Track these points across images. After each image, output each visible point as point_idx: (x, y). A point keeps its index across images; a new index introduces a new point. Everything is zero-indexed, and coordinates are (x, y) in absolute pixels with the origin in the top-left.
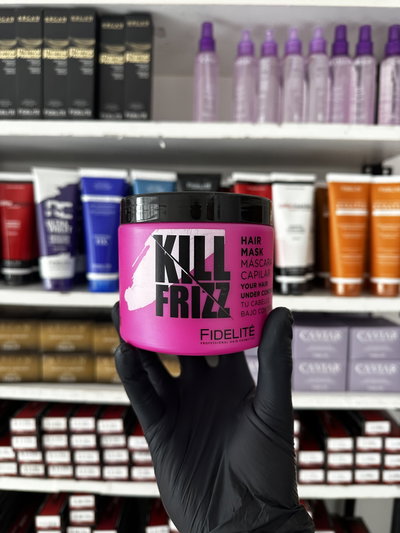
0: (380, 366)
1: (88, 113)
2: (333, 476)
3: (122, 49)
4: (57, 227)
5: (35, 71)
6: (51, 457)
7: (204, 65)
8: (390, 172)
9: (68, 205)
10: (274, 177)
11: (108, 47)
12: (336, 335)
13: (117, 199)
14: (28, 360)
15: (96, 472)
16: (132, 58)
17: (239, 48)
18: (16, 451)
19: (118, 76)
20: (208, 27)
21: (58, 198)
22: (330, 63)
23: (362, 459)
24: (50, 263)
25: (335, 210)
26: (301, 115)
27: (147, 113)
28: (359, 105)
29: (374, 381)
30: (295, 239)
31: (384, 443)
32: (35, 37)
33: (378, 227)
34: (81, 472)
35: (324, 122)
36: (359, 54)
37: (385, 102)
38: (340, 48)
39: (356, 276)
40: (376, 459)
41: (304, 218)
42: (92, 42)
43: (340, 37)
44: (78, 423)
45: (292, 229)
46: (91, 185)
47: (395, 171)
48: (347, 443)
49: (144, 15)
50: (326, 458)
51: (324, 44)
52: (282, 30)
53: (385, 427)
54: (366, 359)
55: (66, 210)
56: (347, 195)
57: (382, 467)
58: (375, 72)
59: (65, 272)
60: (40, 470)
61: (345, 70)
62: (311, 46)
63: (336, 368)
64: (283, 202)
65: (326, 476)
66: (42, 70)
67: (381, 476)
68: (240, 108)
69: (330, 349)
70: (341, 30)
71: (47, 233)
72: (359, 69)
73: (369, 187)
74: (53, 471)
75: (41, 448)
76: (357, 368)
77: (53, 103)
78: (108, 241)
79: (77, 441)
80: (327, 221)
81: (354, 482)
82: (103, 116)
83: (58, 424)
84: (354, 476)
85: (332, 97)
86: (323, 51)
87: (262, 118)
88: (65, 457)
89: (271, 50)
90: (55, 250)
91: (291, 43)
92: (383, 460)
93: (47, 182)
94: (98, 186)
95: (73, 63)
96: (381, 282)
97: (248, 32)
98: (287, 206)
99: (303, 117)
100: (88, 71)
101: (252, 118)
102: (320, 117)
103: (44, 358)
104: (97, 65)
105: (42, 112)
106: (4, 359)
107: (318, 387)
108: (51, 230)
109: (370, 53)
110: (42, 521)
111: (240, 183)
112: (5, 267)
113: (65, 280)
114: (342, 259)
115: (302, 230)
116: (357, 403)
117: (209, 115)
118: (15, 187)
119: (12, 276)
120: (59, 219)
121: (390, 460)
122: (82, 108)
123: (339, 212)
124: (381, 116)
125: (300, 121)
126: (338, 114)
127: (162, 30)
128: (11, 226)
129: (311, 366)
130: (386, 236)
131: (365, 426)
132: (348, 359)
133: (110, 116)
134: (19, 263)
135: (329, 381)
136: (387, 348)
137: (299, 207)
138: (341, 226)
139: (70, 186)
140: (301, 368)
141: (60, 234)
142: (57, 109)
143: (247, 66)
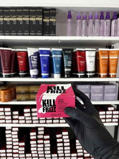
0: (111, 94)
1: (41, 34)
3: (49, 18)
4: (34, 62)
5: (28, 23)
6: (34, 118)
7: (69, 22)
8: (113, 48)
9: (36, 57)
10: (86, 49)
11: (45, 17)
12: (101, 87)
13: (48, 55)
14: (27, 95)
15: (44, 121)
16: (52, 20)
17: (77, 17)
18: (25, 117)
19: (48, 25)
20: (70, 12)
21: (34, 55)
22: (100, 21)
23: (107, 116)
24: (32, 71)
25: (101, 57)
26: (92, 34)
27: (55, 34)
28: (106, 31)
29: (110, 98)
30: (91, 64)
31: (112, 113)
32: (27, 15)
33: (111, 61)
34: (41, 122)
35: (98, 36)
36: (106, 19)
37: (112, 30)
38: (102, 17)
39: (106, 73)
40: (111, 116)
41: (93, 59)
42: (42, 16)
43: (102, 14)
45: (90, 62)
46: (42, 52)
47: (114, 47)
48: (104, 113)
49: (54, 9)
51: (98, 16)
52: (88, 13)
53: (113, 109)
54: (108, 93)
55: (36, 58)
56: (103, 53)
58: (110, 23)
59: (36, 74)
60: (31, 122)
61: (103, 22)
62: (95, 17)
63: (101, 95)
64: (88, 55)
66: (29, 23)
67: (112, 120)
68: (78, 32)
69: (100, 90)
70: (102, 13)
71: (32, 64)
72: (107, 22)
73: (109, 51)
74: (34, 122)
75: (31, 116)
76: (106, 95)
77: (32, 31)
78: (46, 66)
80: (99, 60)
81: (106, 122)
82: (44, 35)
83: (35, 110)
84: (105, 120)
85: (100, 29)
86: (98, 18)
87: (83, 35)
88: (37, 118)
89: (85, 18)
90: (34, 68)
91: (90, 16)
92: (112, 116)
93: (31, 51)
94: (43, 52)
95: (37, 21)
96: (111, 74)
97: (79, 13)
98: (89, 56)
100: (41, 23)
101: (81, 35)
102: (97, 34)
103: (31, 94)
104: (43, 22)
105: (30, 34)
106: (21, 95)
107: (96, 100)
108: (33, 63)
109: (109, 19)
110: (31, 134)
111: (78, 51)
112: (19, 73)
113: (36, 75)
114: (102, 69)
115: (93, 62)
116: (106, 103)
117: (70, 34)
118: (22, 53)
119: (21, 75)
120: (34, 60)
121: (114, 117)
122: (40, 33)
123: (102, 58)
124: (111, 34)
125: (92, 36)
126: (101, 34)
127: (58, 12)
128: (21, 62)
129: (95, 95)
130: (113, 63)
131: (108, 109)
132: (104, 93)
133: (46, 35)
134: (23, 72)
135: (99, 98)
136: (113, 90)
137: (92, 56)
138: (102, 61)
139: (36, 52)
140: (93, 95)
141: (35, 64)
142: (33, 33)
143: (79, 22)
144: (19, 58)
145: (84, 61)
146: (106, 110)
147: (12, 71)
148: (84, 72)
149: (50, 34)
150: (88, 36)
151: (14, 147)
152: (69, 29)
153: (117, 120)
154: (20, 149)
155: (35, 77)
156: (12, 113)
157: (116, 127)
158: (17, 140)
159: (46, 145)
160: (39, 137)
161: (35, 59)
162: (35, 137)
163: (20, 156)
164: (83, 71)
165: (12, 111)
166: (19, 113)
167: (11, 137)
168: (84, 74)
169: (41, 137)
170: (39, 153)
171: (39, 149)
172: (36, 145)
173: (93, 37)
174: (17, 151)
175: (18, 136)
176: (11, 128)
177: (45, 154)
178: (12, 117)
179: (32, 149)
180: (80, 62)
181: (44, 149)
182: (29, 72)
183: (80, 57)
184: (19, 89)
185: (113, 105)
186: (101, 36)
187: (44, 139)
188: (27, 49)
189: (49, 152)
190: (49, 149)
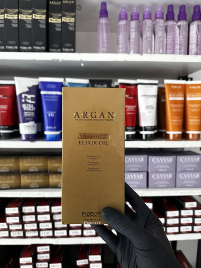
0: (191, 175)
1: (44, 48)
3: (60, 15)
4: (28, 108)
5: (15, 26)
6: (27, 227)
7: (102, 24)
8: (192, 79)
9: (34, 96)
10: (139, 81)
11: (53, 14)
12: (170, 159)
14: (13, 177)
15: (50, 233)
16: (66, 20)
17: (120, 16)
18: (8, 225)
19: (58, 29)
20: (104, 4)
21: (27, 93)
22: (166, 24)
23: (183, 221)
24: (25, 126)
25: (169, 97)
27: (73, 49)
28: (180, 45)
29: (188, 182)
30: (149, 112)
31: (194, 213)
32: (14, 8)
33: (189, 105)
34: (43, 234)
35: (162, 53)
36: (179, 20)
37: (192, 44)
38: (170, 16)
39: (179, 130)
40: (190, 220)
41: (153, 102)
42: (45, 11)
43: (170, 11)
44: (41, 209)
45: (148, 107)
46: (45, 85)
48: (176, 213)
50: (166, 221)
51: (163, 14)
53: (194, 204)
54: (184, 171)
55: (32, 99)
56: (174, 91)
57: (193, 224)
59: (33, 131)
60: (21, 234)
61: (173, 26)
62: (156, 15)
63: (170, 176)
64: (142, 94)
65: (166, 230)
66: (18, 26)
67: (193, 229)
68: (121, 46)
69: (167, 166)
70: (171, 7)
71: (23, 111)
72: (179, 27)
73: (185, 86)
74: (28, 234)
75: (22, 223)
76: (180, 176)
77: (25, 43)
78: (55, 115)
79: (40, 218)
80: (164, 103)
81: (180, 232)
82: (50, 50)
83: (30, 210)
84: (179, 229)
85: (167, 41)
86: (163, 18)
87: (132, 51)
88: (34, 226)
89: (135, 17)
90: (27, 119)
92: (194, 221)
93: (22, 84)
94: (49, 86)
95: (35, 22)
96: (191, 133)
97: (124, 8)
98: (145, 96)
99: (152, 51)
100: (43, 26)
101: (127, 51)
102: (161, 51)
103: (22, 176)
104: (47, 23)
105: (19, 48)
107: (161, 186)
108: (25, 109)
109: (185, 19)
111: (121, 84)
113: (32, 135)
114: (172, 122)
115: (153, 108)
116: (181, 193)
117: (105, 49)
118: (4, 88)
119: (3, 133)
120: (28, 103)
121: (197, 221)
122: (40, 46)
123: (171, 99)
124: (190, 51)
125: (151, 53)
126: (170, 49)
127: (80, 6)
128: (3, 108)
129: (158, 175)
130: (193, 110)
131: (185, 205)
132: (176, 172)
133: (54, 50)
134: (7, 127)
135: (167, 182)
136: (195, 166)
137: (152, 96)
138: (171, 105)
139: (34, 86)
140: (153, 176)
141: (29, 111)
142: (27, 46)
143: (124, 25)
145: (135, 106)
146: (181, 207)
148: (134, 128)
149: (63, 49)
150: (142, 55)
152: (103, 39)
155: (31, 138)
160: (40, 265)
161: (30, 101)
164: (132, 127)
168: (134, 133)
169: (44, 265)
173: (153, 55)
180: (126, 106)
182: (18, 127)
183: (126, 98)
185: (196, 196)
186: (169, 54)
188: (13, 80)
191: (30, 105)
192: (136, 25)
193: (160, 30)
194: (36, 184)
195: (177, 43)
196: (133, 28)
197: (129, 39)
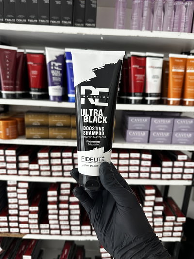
0: (185, 134)
1: (70, 23)
2: (164, 176)
4: (55, 73)
5: (46, 2)
6: (54, 168)
7: (120, 2)
9: (60, 64)
10: (148, 54)
12: (168, 121)
14: (43, 129)
18: (40, 166)
19: (82, 6)
21: (55, 61)
22: (175, 4)
24: (53, 89)
25: (172, 69)
26: (160, 27)
27: (94, 24)
28: (185, 23)
29: (182, 140)
30: (155, 81)
31: (184, 164)
33: (188, 77)
34: (66, 174)
35: (169, 31)
39: (178, 98)
40: (181, 170)
41: (158, 72)
44: (65, 154)
45: (154, 77)
46: (70, 55)
48: (170, 164)
50: (161, 170)
53: (185, 158)
54: (180, 131)
55: (59, 66)
56: (177, 63)
59: (59, 94)
60: (49, 173)
61: (181, 7)
63: (168, 134)
64: (150, 65)
65: (161, 176)
66: (49, 2)
67: (182, 176)
68: (134, 23)
69: (166, 126)
71: (52, 76)
73: (186, 60)
74: (54, 174)
75: (50, 165)
76: (176, 135)
77: (54, 18)
79: (65, 161)
80: (168, 75)
81: (172, 179)
82: (75, 24)
83: (57, 155)
84: (172, 176)
85: (174, 20)
87: (144, 28)
88: (60, 168)
90: (55, 83)
92: (183, 170)
93: (51, 54)
96: (188, 100)
100: (70, 3)
101: (140, 28)
102: (168, 28)
103: (50, 129)
105: (49, 22)
106: (33, 129)
107: (160, 142)
108: (53, 75)
110: (49, 193)
111: (133, 56)
112: (30, 91)
114: (173, 90)
115: (158, 78)
116: (175, 148)
117: (121, 25)
118: (35, 56)
119: (34, 95)
120: (56, 70)
121: (186, 171)
122: (68, 21)
123: (173, 71)
124: (193, 29)
125: (160, 30)
126: (176, 27)
128: (34, 73)
129: (158, 134)
130: (191, 81)
131: (177, 157)
132: (173, 131)
133: (79, 25)
134: (37, 90)
135: (164, 139)
136: (188, 127)
137: (158, 67)
138: (173, 76)
139: (60, 56)
140: (154, 134)
141: (57, 77)
142: (56, 20)
143: (139, 4)
144: (31, 65)
145: (143, 76)
146: (174, 159)
147: (18, 87)
149: (86, 24)
150: (152, 31)
151: (21, 213)
152: (120, 16)
153: (190, 177)
154: (31, 216)
155: (57, 99)
156: (17, 159)
157: (188, 188)
158: (26, 202)
159: (73, 211)
160: (62, 198)
161: (57, 68)
162: (55, 199)
163: (31, 226)
164: (140, 93)
165: (18, 155)
166: (29, 158)
167: (16, 198)
168: (140, 98)
169: (66, 198)
170: (61, 223)
171: (61, 218)
172: (56, 212)
173: (161, 32)
174: (26, 219)
175: (28, 196)
176: (16, 183)
177: (70, 225)
178: (18, 165)
179: (50, 217)
180: (136, 75)
181: (69, 218)
182: (47, 90)
183: (136, 68)
184: (29, 119)
185: (185, 151)
186: (176, 31)
187: (69, 203)
188: (44, 50)
189: (78, 223)
190: (77, 217)
191: (57, 72)
192: (148, 4)
193: (169, 9)
194: (61, 136)
195: (183, 22)
196: (146, 7)
197: (142, 17)
